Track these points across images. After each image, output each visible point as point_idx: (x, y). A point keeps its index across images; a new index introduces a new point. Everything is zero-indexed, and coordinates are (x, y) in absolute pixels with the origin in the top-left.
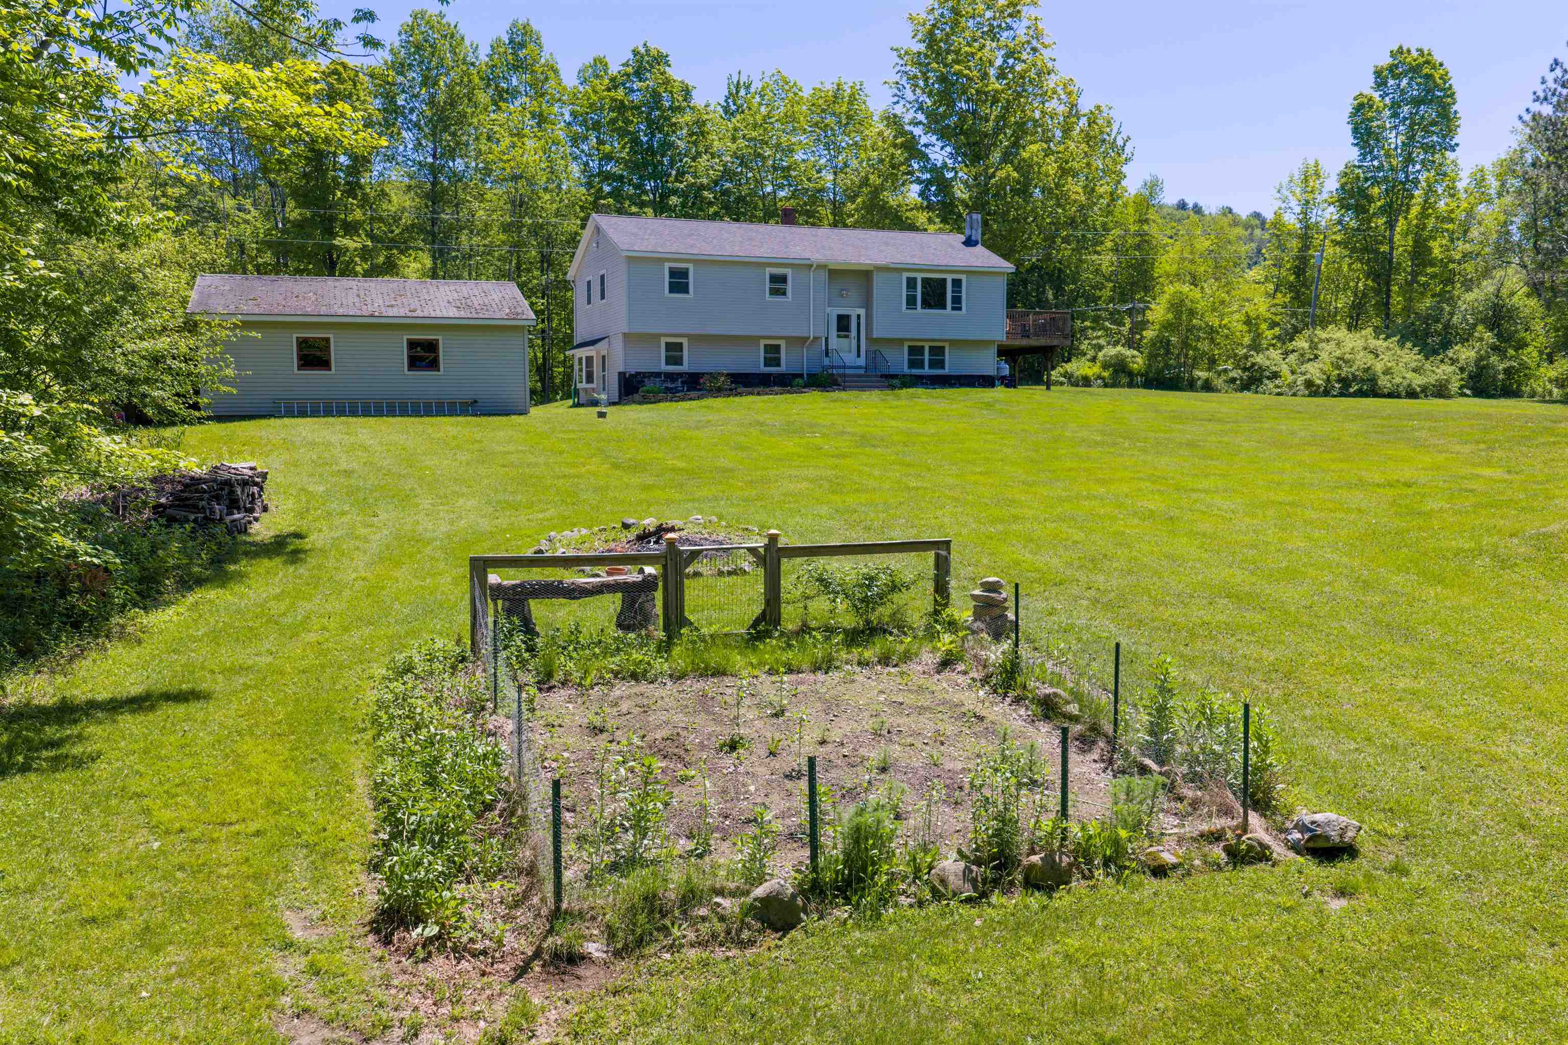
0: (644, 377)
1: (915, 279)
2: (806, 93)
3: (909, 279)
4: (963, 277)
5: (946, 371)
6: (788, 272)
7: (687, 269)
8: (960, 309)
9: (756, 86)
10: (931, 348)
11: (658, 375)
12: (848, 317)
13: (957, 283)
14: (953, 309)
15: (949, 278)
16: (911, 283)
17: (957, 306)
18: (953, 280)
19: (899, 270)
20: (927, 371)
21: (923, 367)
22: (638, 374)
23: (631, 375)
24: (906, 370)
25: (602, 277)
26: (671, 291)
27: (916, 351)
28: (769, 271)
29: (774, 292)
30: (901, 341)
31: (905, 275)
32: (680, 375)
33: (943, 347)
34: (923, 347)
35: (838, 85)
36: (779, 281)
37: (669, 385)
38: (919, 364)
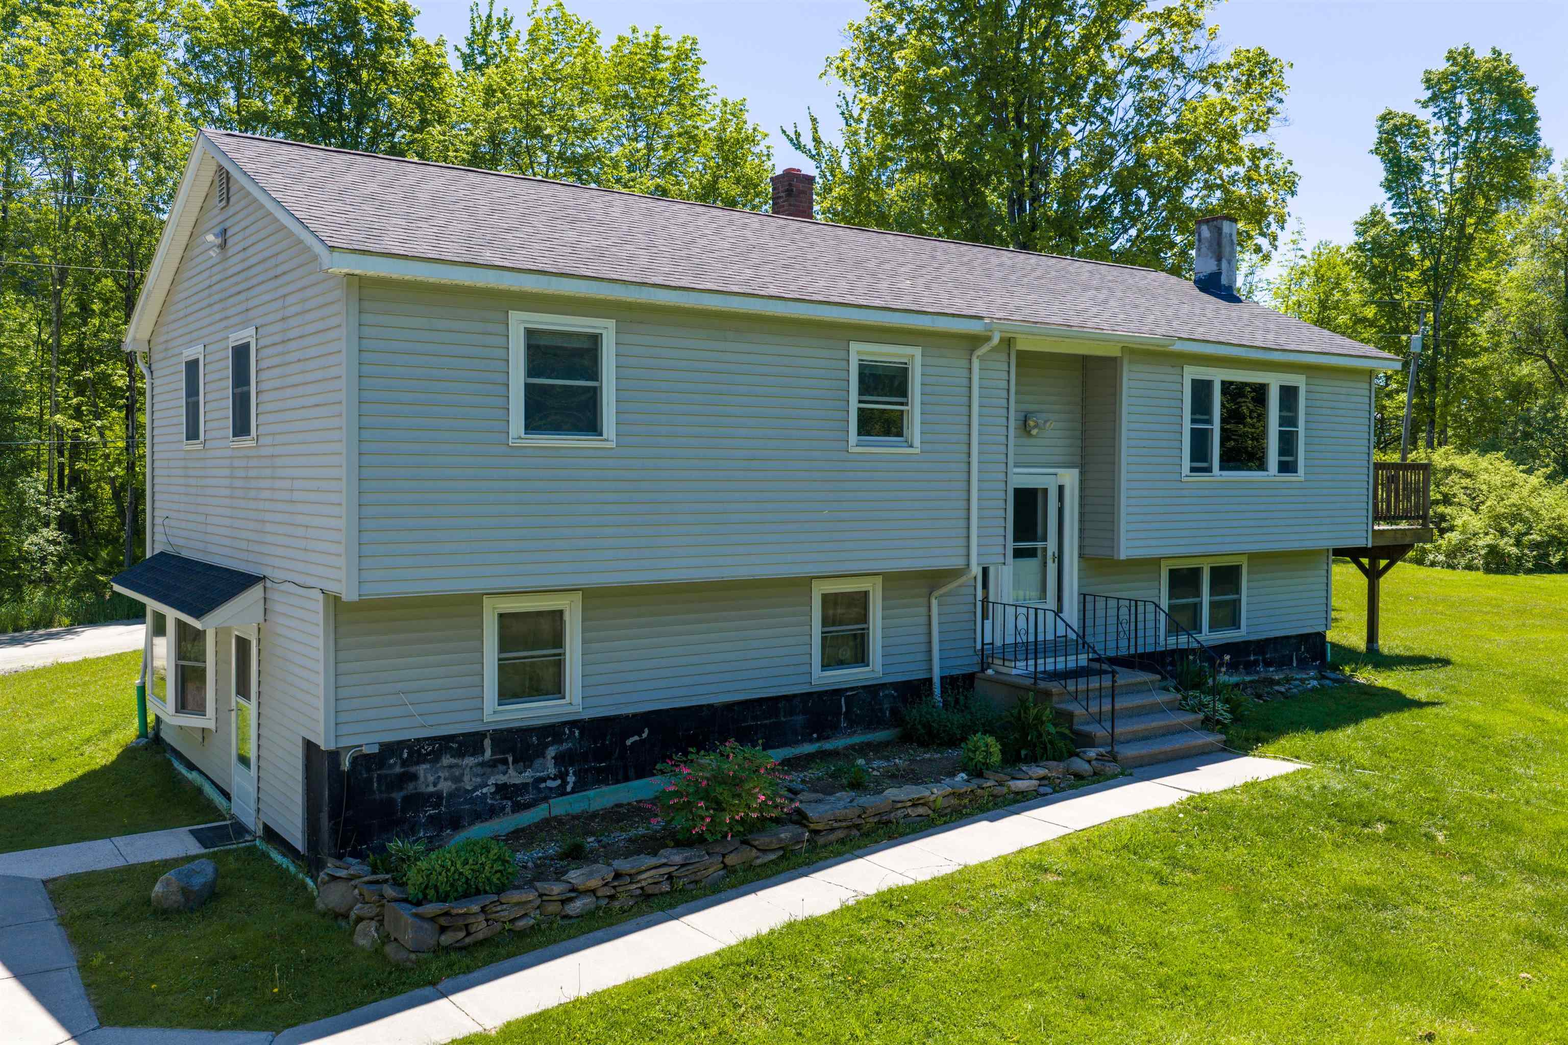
0: (416, 759)
1: (1208, 384)
2: (606, 43)
3: (1196, 382)
4: (1305, 383)
5: (1242, 631)
6: (912, 356)
7: (595, 339)
8: (1294, 468)
9: (522, 26)
10: (1216, 572)
11: (469, 742)
12: (1041, 494)
13: (1289, 395)
14: (1281, 468)
15: (1277, 383)
17: (1288, 461)
18: (1285, 390)
19: (1179, 359)
20: (1205, 634)
21: (1198, 627)
22: (389, 749)
23: (362, 760)
24: (1164, 640)
25: (241, 354)
26: (531, 426)
27: (1184, 584)
28: (857, 353)
29: (869, 425)
30: (1155, 562)
31: (1192, 372)
32: (552, 733)
33: (1241, 571)
34: (1198, 573)
35: (657, 37)
36: (885, 386)
37: (513, 776)
38: (1188, 619)
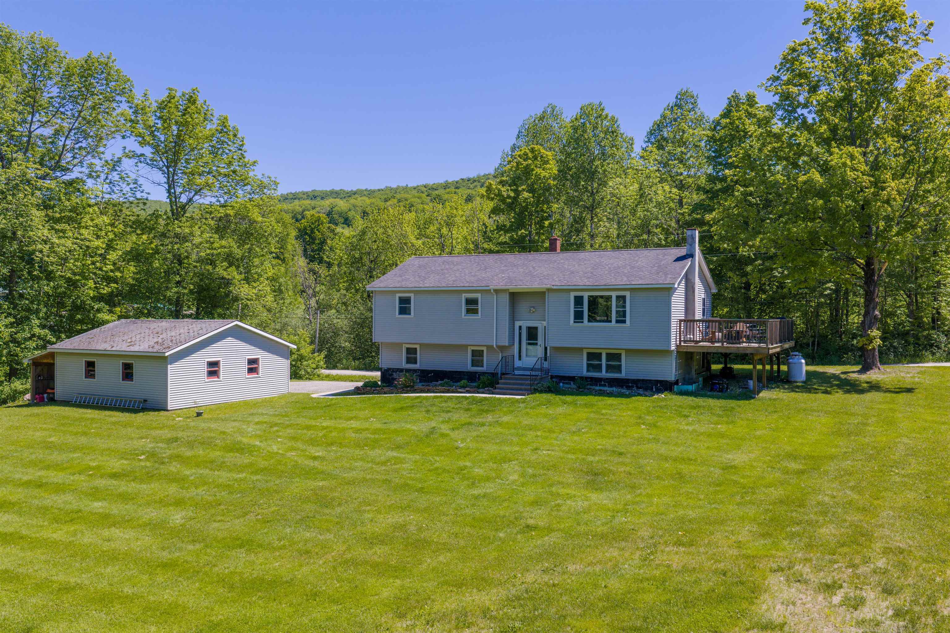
0: (393, 371)
3: (576, 298)
4: (628, 294)
5: (623, 375)
6: (479, 296)
7: (410, 298)
8: (624, 322)
10: (609, 355)
11: (401, 370)
12: (536, 328)
13: (621, 300)
14: (618, 322)
15: (614, 294)
16: (579, 301)
17: (621, 320)
18: (618, 297)
19: (567, 291)
20: (604, 374)
21: (600, 371)
22: (389, 369)
23: (385, 370)
24: (585, 373)
26: (400, 313)
27: (593, 356)
28: (464, 296)
29: (469, 311)
31: (573, 294)
32: (415, 371)
33: (620, 354)
34: (601, 354)
36: (471, 302)
38: (598, 368)
